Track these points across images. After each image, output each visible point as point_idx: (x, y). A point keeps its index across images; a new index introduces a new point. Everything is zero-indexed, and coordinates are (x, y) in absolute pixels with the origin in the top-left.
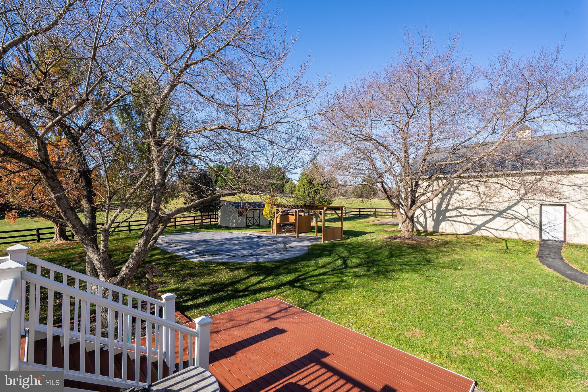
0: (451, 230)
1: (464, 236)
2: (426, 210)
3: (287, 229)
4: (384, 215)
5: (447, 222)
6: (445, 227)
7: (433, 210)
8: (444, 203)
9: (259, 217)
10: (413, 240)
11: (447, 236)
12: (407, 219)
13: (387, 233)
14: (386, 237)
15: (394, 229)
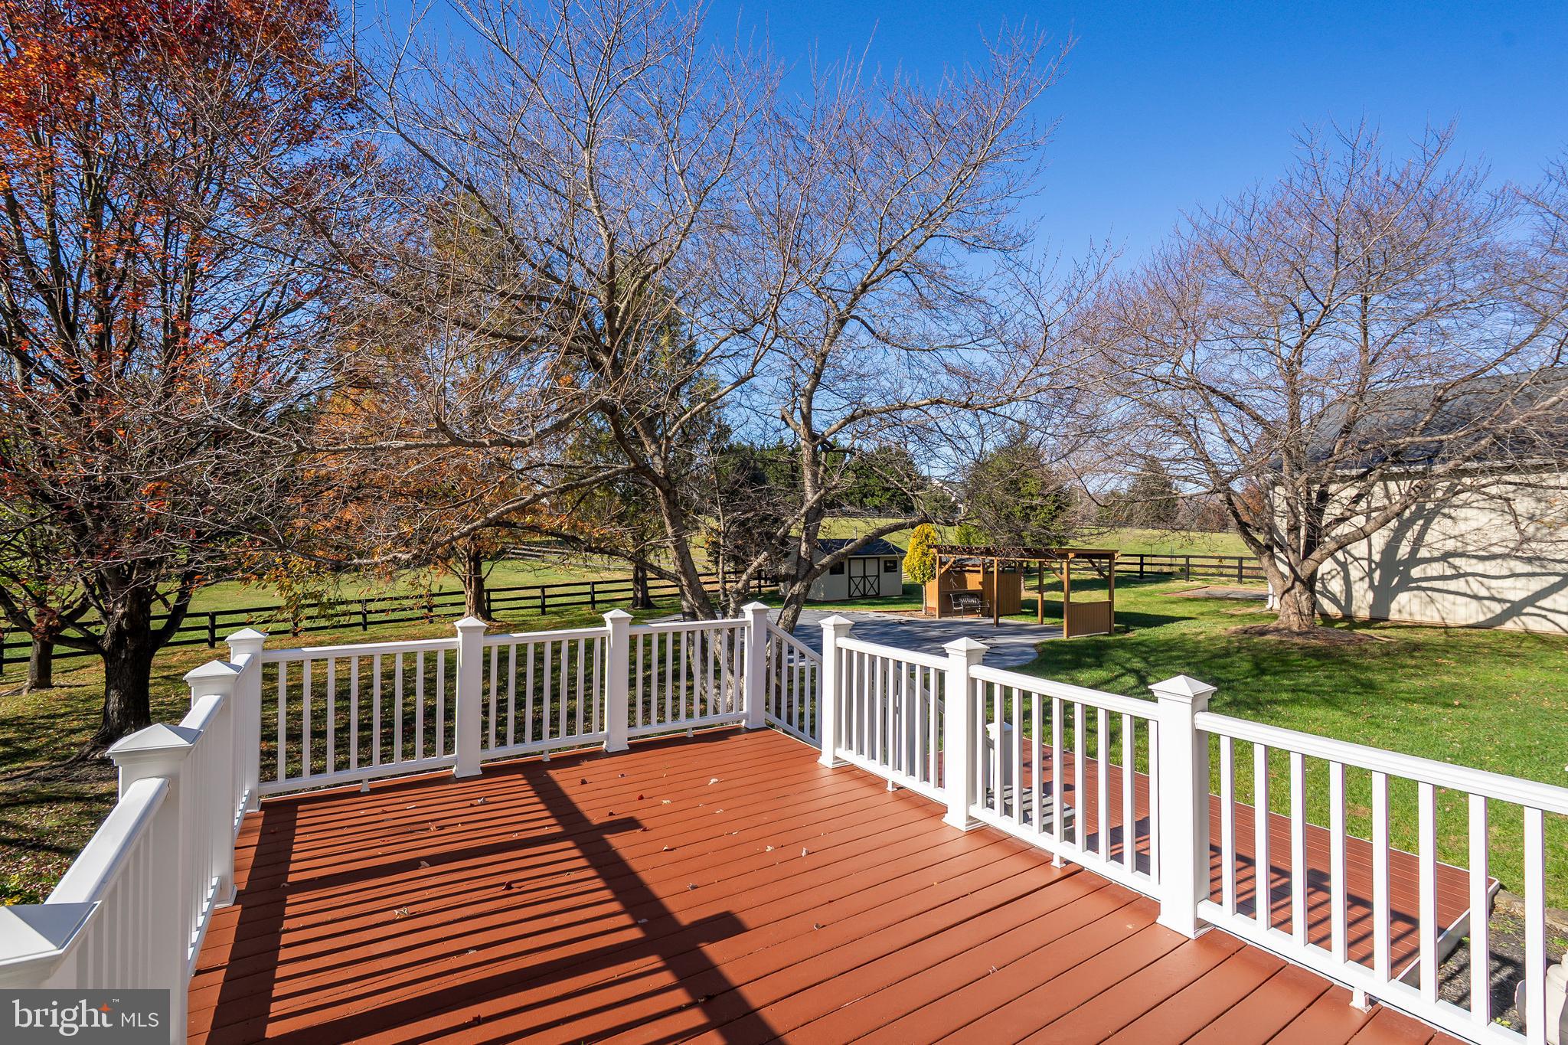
0: (1431, 616)
1: (1468, 631)
2: (1349, 559)
3: (965, 605)
4: (1213, 575)
5: (1415, 592)
6: (1406, 606)
7: (1370, 560)
8: (1404, 542)
9: (878, 576)
10: (1315, 638)
11: (1416, 630)
12: (1297, 584)
13: (1233, 619)
14: (1233, 628)
15: (1251, 610)
